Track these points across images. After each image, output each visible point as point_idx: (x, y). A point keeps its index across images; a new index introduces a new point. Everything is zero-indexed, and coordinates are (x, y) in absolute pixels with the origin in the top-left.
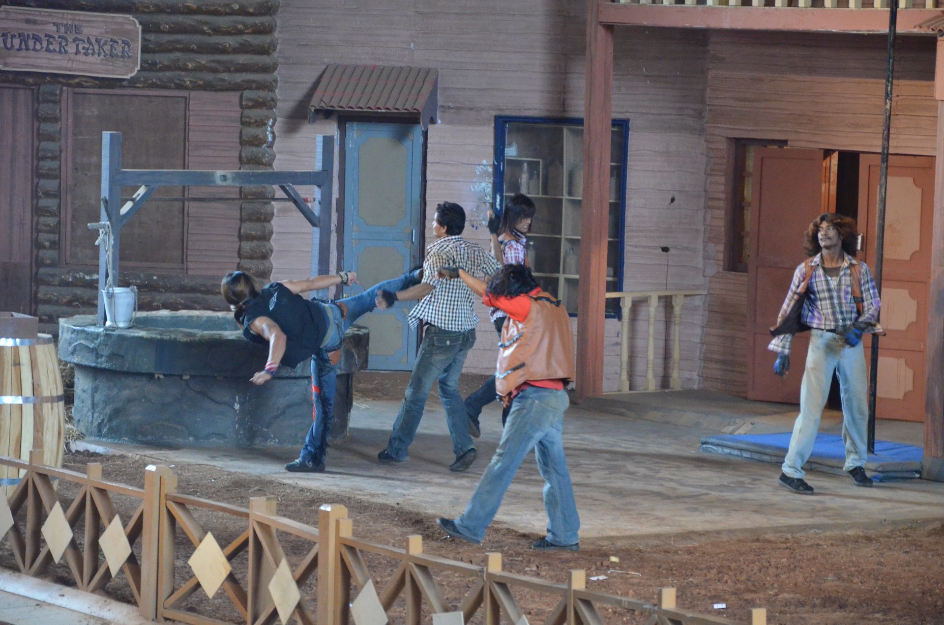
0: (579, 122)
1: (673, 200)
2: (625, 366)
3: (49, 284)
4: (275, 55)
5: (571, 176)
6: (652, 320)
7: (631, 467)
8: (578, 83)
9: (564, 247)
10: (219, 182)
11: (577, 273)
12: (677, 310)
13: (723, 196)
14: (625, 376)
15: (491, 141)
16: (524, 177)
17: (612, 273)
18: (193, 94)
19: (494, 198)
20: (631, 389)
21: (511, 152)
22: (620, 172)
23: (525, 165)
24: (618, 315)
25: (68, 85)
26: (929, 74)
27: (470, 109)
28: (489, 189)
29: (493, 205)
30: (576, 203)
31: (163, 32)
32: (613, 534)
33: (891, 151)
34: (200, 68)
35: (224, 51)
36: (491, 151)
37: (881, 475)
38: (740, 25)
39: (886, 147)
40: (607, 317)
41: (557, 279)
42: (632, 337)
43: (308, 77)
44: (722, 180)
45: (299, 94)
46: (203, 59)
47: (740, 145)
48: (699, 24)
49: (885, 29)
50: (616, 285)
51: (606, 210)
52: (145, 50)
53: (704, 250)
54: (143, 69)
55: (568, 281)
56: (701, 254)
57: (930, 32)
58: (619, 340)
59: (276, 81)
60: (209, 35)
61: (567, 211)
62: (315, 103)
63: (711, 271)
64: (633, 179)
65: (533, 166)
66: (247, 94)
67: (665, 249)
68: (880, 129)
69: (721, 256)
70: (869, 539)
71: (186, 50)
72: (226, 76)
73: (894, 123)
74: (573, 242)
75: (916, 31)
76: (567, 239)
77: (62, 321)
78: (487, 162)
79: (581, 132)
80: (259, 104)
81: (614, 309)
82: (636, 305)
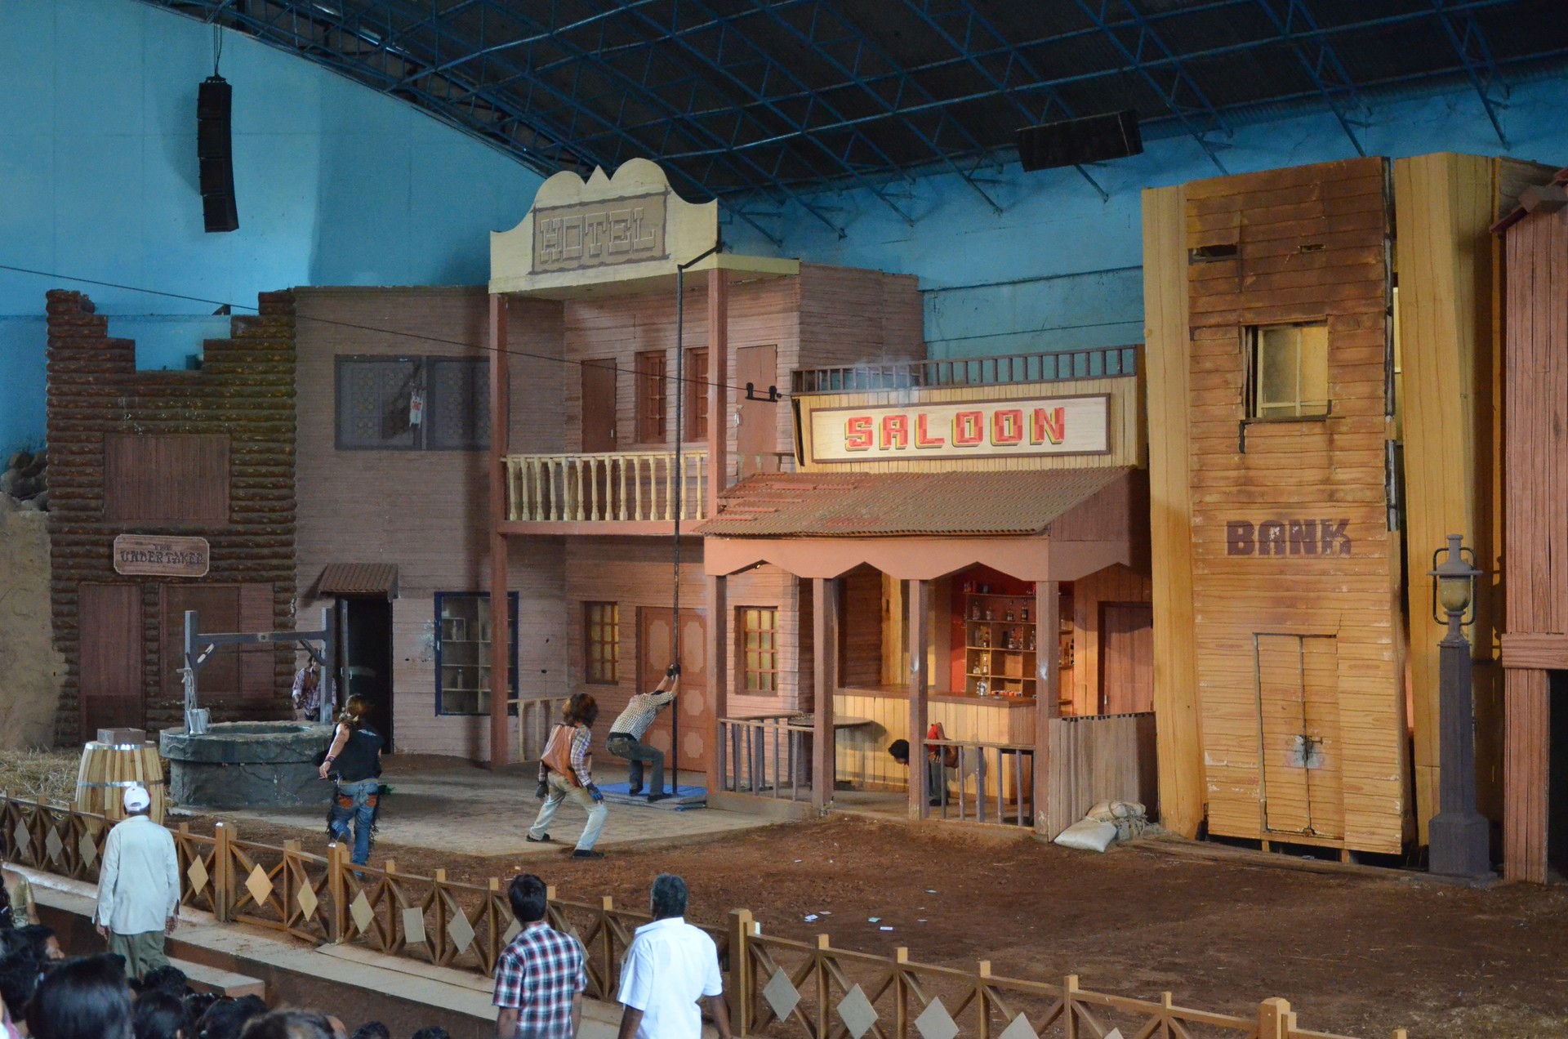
0: (488, 594)
1: (547, 641)
2: (521, 745)
3: (154, 708)
4: (295, 558)
5: (484, 629)
6: (537, 716)
7: (527, 809)
8: (486, 570)
9: (481, 672)
10: (260, 639)
11: (489, 687)
12: (553, 709)
13: (578, 637)
14: (521, 751)
15: (432, 608)
16: (454, 630)
17: (511, 686)
18: (244, 585)
19: (436, 644)
20: (526, 758)
21: (446, 614)
22: (514, 625)
23: (455, 623)
24: (516, 714)
25: (165, 583)
26: (699, 558)
27: (419, 589)
28: (432, 638)
29: (435, 647)
30: (487, 645)
31: (224, 547)
32: (517, 852)
33: (680, 606)
34: (248, 569)
35: (263, 557)
36: (433, 614)
37: (682, 807)
38: (584, 532)
39: (676, 603)
40: (509, 715)
41: (477, 693)
42: (525, 727)
43: (315, 572)
44: (577, 627)
45: (310, 582)
46: (249, 563)
47: (588, 606)
48: (560, 532)
49: (672, 533)
50: (514, 695)
51: (506, 648)
52: (212, 558)
53: (569, 671)
54: (210, 570)
55: (485, 694)
56: (566, 673)
57: (700, 534)
58: (514, 729)
59: (296, 575)
60: (252, 548)
61: (482, 653)
62: (321, 588)
63: (573, 684)
64: (523, 628)
65: (460, 623)
66: (278, 584)
67: (544, 671)
68: (673, 593)
69: (579, 674)
70: (675, 847)
71: (239, 558)
72: (264, 573)
73: (682, 589)
74: (487, 669)
75: (691, 533)
76: (484, 668)
77: (162, 732)
78: (430, 621)
79: (488, 601)
80: (286, 590)
81: (513, 710)
82: (528, 706)
